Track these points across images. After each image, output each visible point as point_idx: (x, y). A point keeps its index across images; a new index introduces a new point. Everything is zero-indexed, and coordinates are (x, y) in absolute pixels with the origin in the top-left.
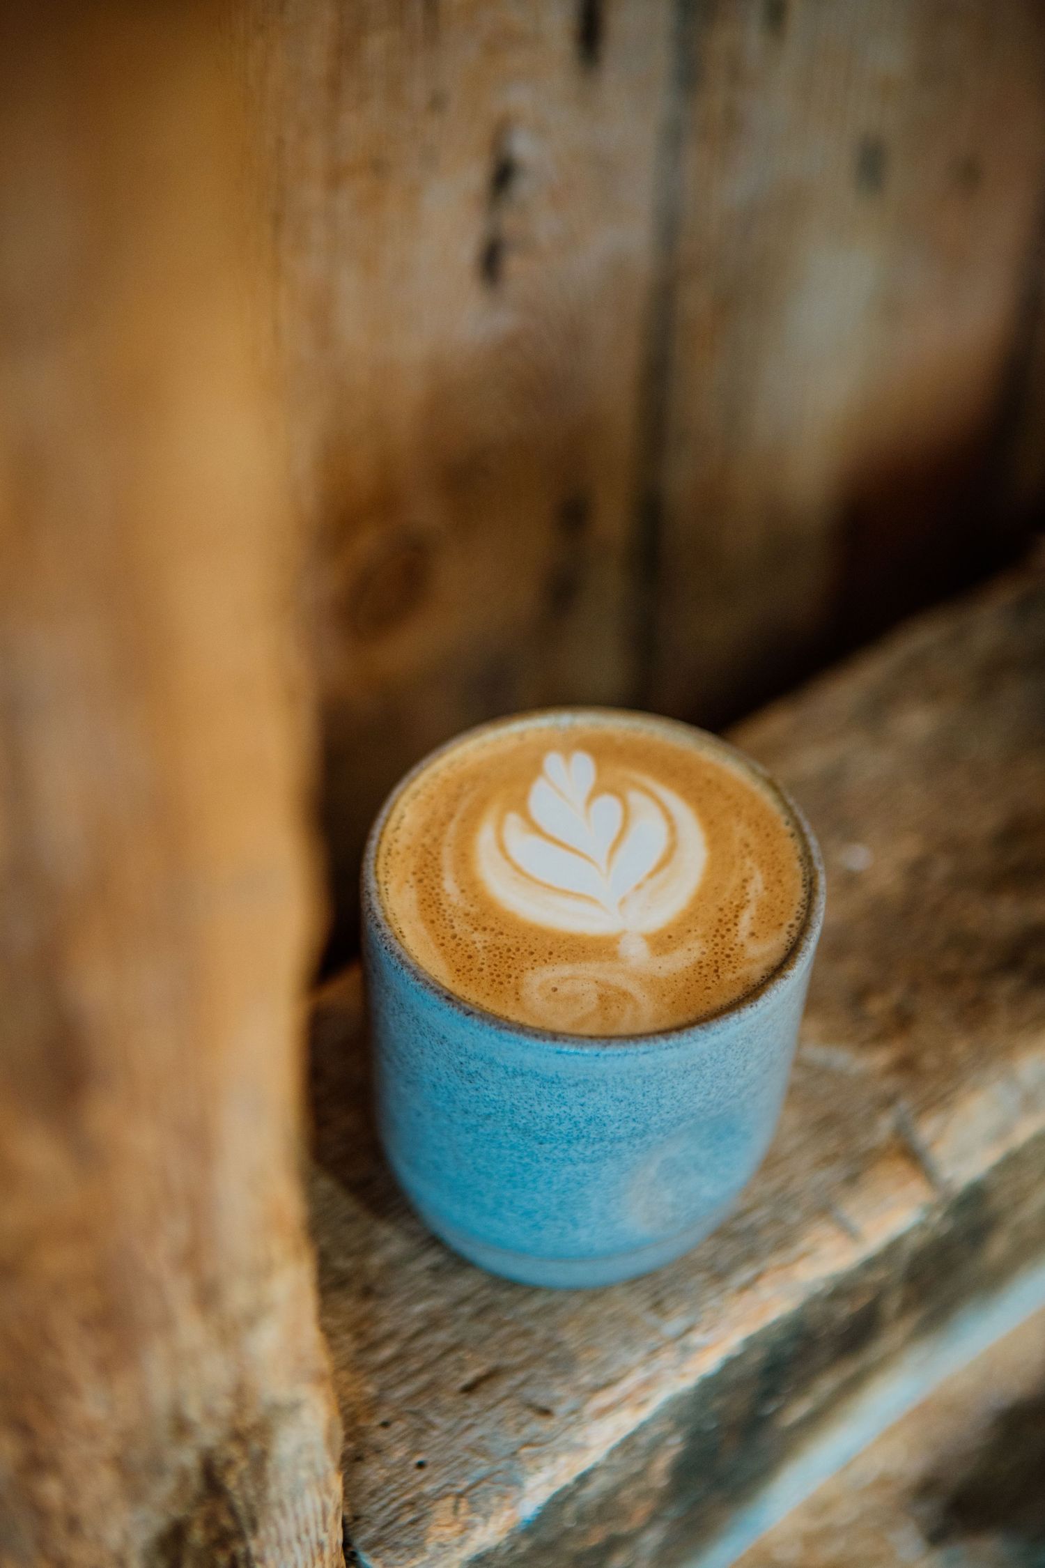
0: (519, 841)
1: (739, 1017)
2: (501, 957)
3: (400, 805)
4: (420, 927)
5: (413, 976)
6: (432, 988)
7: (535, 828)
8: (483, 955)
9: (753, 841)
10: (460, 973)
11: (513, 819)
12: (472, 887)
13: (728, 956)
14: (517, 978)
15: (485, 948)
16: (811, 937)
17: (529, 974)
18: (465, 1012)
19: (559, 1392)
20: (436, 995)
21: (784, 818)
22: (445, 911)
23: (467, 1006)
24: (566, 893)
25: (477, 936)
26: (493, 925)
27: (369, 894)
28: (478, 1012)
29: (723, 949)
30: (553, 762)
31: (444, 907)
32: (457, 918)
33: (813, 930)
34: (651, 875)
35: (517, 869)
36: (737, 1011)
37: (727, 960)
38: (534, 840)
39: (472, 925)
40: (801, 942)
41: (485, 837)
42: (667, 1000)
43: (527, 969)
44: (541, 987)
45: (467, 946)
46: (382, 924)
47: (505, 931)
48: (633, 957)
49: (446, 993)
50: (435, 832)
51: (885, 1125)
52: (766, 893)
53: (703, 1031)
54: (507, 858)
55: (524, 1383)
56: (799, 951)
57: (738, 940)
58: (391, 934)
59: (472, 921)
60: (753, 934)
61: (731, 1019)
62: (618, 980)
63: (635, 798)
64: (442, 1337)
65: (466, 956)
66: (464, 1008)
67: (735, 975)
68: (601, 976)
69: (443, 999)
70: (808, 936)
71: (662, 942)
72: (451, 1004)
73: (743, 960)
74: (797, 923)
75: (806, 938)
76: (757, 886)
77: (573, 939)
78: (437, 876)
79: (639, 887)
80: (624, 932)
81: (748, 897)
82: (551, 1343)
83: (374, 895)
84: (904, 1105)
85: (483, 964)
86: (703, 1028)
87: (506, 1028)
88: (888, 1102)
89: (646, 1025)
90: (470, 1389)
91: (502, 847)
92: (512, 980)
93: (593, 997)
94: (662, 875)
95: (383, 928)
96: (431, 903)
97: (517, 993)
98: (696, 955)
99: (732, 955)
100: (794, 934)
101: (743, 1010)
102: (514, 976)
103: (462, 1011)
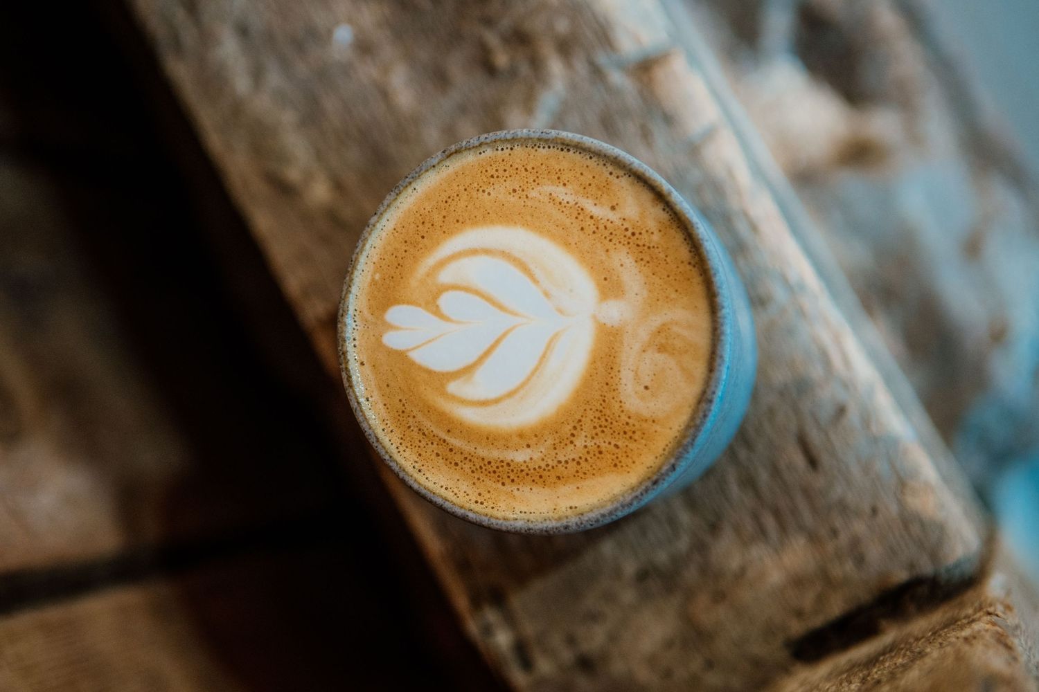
0: (480, 386)
1: (707, 241)
2: (606, 427)
3: (430, 485)
4: (563, 489)
5: (626, 508)
6: (642, 494)
7: (467, 371)
8: (599, 441)
9: (510, 185)
10: (619, 464)
11: (453, 387)
12: (525, 437)
13: (633, 234)
14: (629, 417)
15: (593, 438)
16: (629, 160)
17: (626, 406)
18: (672, 472)
19: (827, 394)
20: (650, 492)
21: (489, 152)
22: (548, 465)
23: (665, 468)
24: (543, 358)
25: (579, 442)
26: (570, 427)
27: (529, 529)
28: (672, 461)
29: (625, 236)
30: (392, 340)
31: (543, 466)
32: (557, 456)
33: (621, 156)
34: (536, 281)
35: (510, 394)
36: (701, 242)
37: (637, 235)
38: (480, 375)
39: (566, 445)
40: (635, 170)
41: (470, 416)
42: (673, 295)
43: (621, 407)
44: (643, 399)
45: (588, 453)
46: (565, 523)
47: (578, 417)
48: (622, 315)
49: (649, 484)
50: (458, 458)
51: (617, 78)
52: (570, 187)
53: (718, 275)
54: (497, 401)
55: (816, 421)
56: (643, 174)
57: (618, 223)
58: (577, 519)
59: (562, 445)
60: (613, 208)
61: (708, 248)
62: (644, 334)
63: (445, 276)
64: (764, 477)
65: (599, 456)
66: (667, 470)
67: (655, 233)
68: (637, 347)
69: (655, 487)
70: (628, 163)
71: (609, 286)
72: (661, 481)
73: (640, 223)
74: (610, 168)
75: (629, 165)
76: (561, 193)
77: (595, 362)
78: (508, 465)
79: (547, 294)
80: (594, 317)
81: (572, 203)
82: (783, 393)
83: (531, 526)
84: (602, 59)
85: (610, 443)
86: (715, 274)
87: (693, 440)
88: (597, 72)
89: (703, 321)
90: (813, 462)
91: (484, 403)
92: (631, 421)
93: (660, 358)
94: (538, 273)
95: (570, 524)
96: (539, 476)
97: (646, 420)
98: (629, 261)
99: (633, 231)
100: (621, 173)
101: (700, 236)
102: (627, 420)
103: (670, 473)
